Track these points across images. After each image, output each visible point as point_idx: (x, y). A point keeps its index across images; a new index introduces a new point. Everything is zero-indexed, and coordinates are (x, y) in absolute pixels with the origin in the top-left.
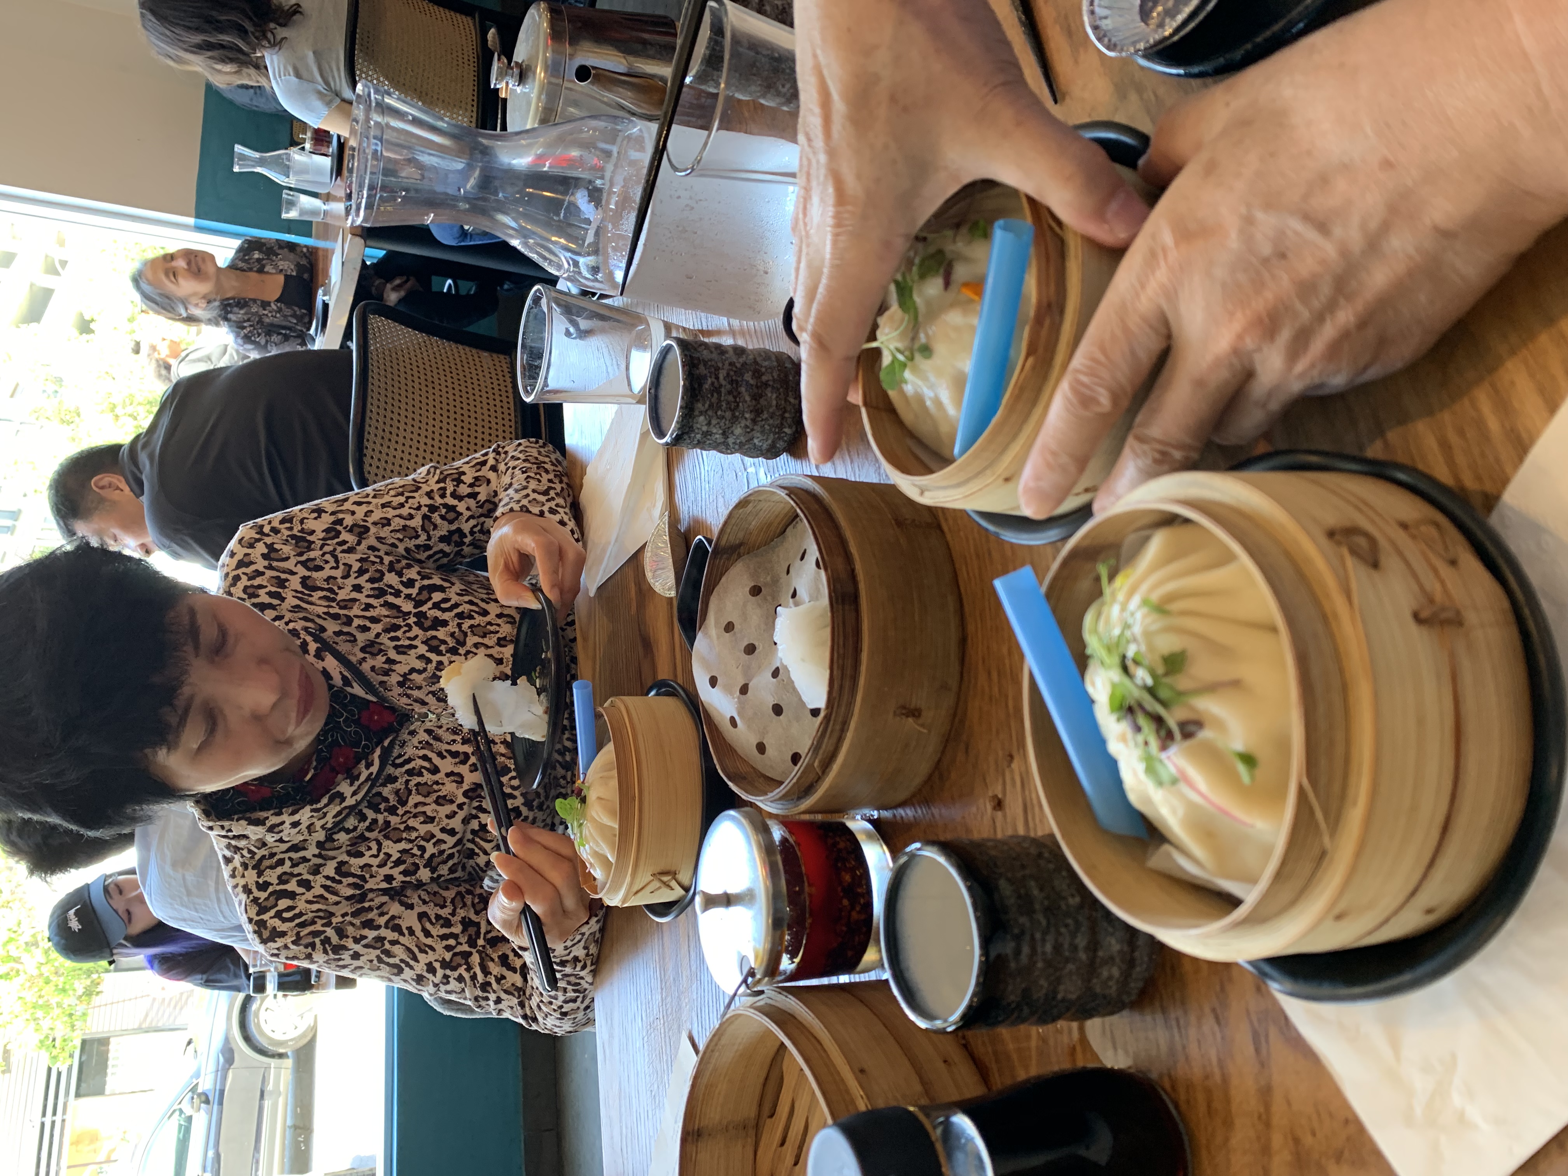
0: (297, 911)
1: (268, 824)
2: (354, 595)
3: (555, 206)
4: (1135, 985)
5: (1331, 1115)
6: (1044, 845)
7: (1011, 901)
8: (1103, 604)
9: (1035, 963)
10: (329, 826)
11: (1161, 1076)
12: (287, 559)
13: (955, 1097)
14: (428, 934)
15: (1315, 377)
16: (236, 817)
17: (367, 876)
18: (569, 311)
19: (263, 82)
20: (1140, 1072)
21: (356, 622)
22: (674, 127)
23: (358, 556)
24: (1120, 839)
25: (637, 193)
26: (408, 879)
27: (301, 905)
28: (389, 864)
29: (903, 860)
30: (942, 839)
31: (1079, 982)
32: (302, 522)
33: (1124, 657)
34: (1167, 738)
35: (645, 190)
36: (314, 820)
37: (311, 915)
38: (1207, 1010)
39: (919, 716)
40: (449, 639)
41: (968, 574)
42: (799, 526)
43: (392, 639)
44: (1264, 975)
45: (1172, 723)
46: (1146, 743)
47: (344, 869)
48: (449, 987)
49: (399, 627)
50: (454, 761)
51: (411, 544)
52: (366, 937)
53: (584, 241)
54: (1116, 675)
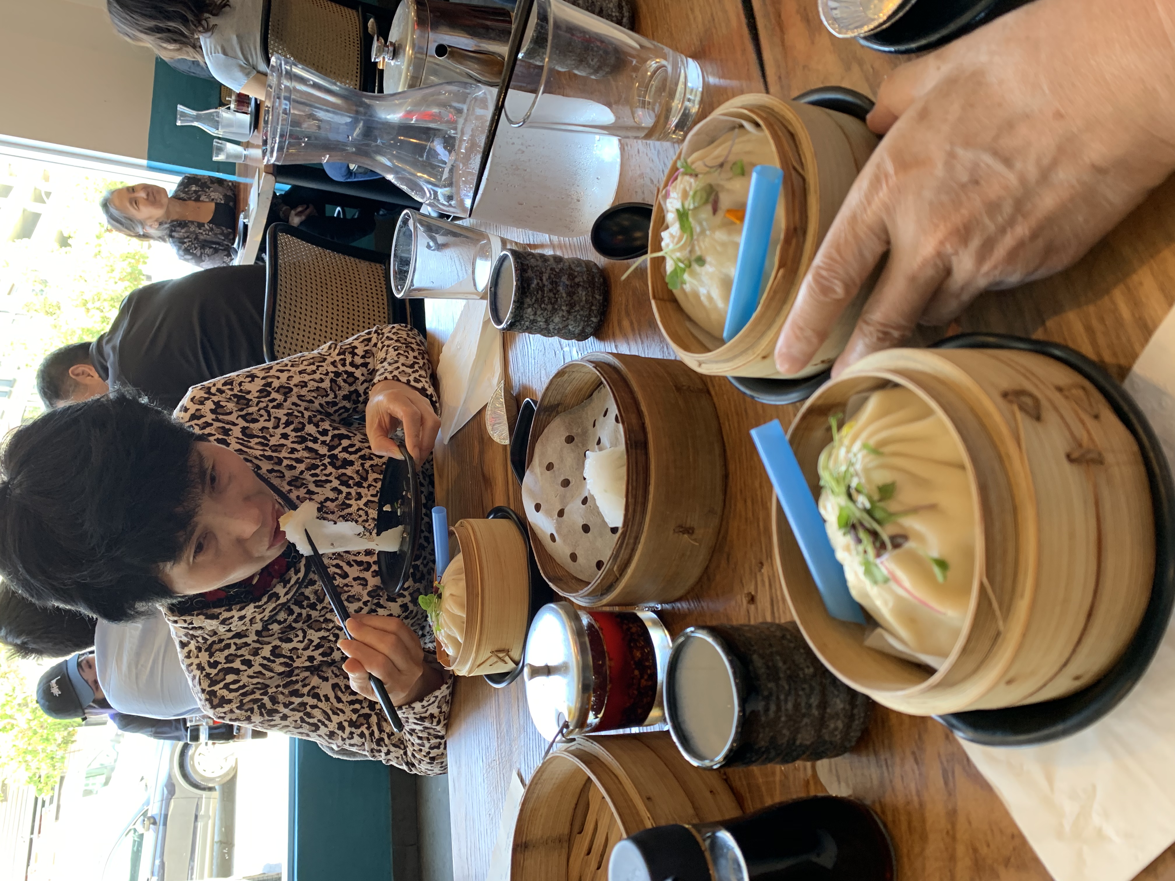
0: (241, 684)
1: (221, 618)
2: (283, 441)
3: (420, 149)
4: (855, 734)
5: (1001, 832)
6: (786, 630)
7: (762, 671)
8: (833, 448)
9: (780, 717)
10: (266, 618)
11: (874, 802)
12: (231, 413)
13: (719, 818)
14: (339, 700)
15: (996, 276)
16: (195, 613)
17: (295, 657)
18: (430, 229)
19: (199, 58)
20: (859, 799)
21: (285, 462)
22: (510, 91)
23: (286, 411)
24: (844, 624)
25: (482, 140)
26: (325, 659)
27: (244, 680)
28: (311, 648)
29: (681, 639)
30: (709, 624)
31: (813, 732)
32: (240, 384)
33: (849, 487)
34: (881, 547)
35: (488, 137)
36: (256, 614)
37: (252, 687)
38: (908, 753)
39: (693, 532)
40: (355, 476)
41: (729, 425)
42: (603, 391)
43: (313, 475)
44: (952, 726)
45: (885, 536)
46: (865, 552)
47: (277, 651)
48: (352, 742)
49: (317, 467)
50: (359, 568)
51: (323, 400)
52: (293, 703)
53: (441, 177)
54: (843, 500)
